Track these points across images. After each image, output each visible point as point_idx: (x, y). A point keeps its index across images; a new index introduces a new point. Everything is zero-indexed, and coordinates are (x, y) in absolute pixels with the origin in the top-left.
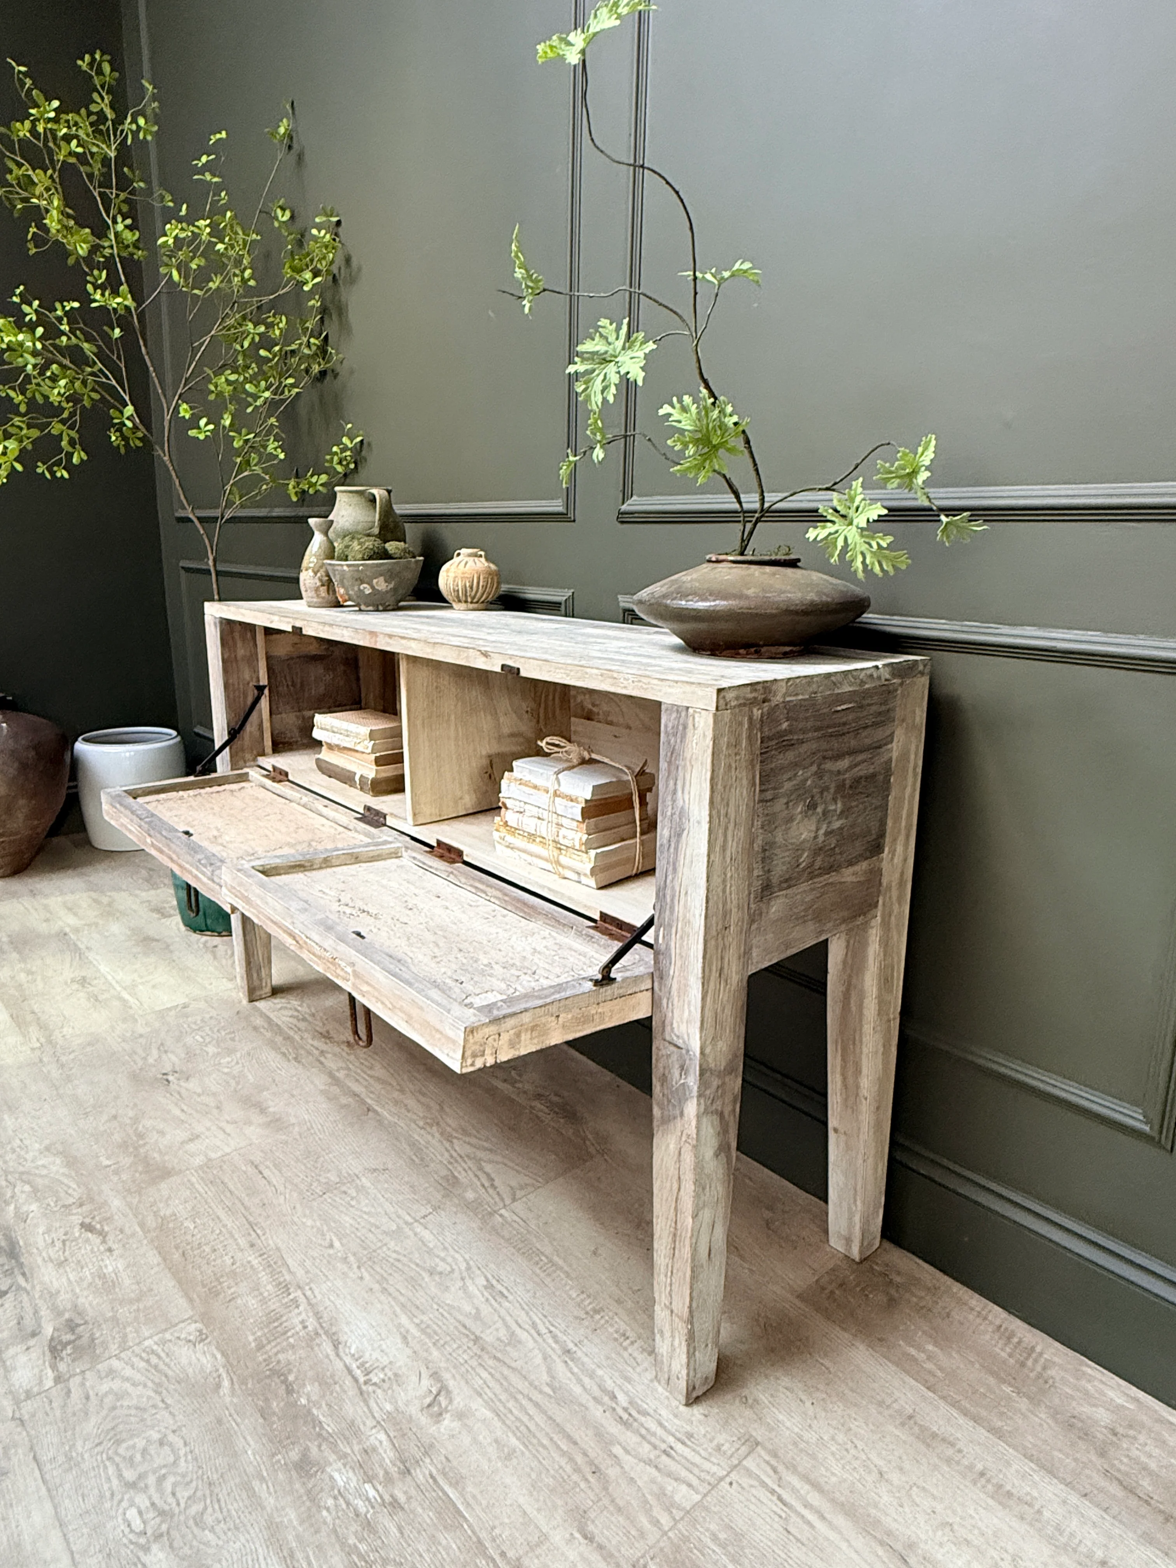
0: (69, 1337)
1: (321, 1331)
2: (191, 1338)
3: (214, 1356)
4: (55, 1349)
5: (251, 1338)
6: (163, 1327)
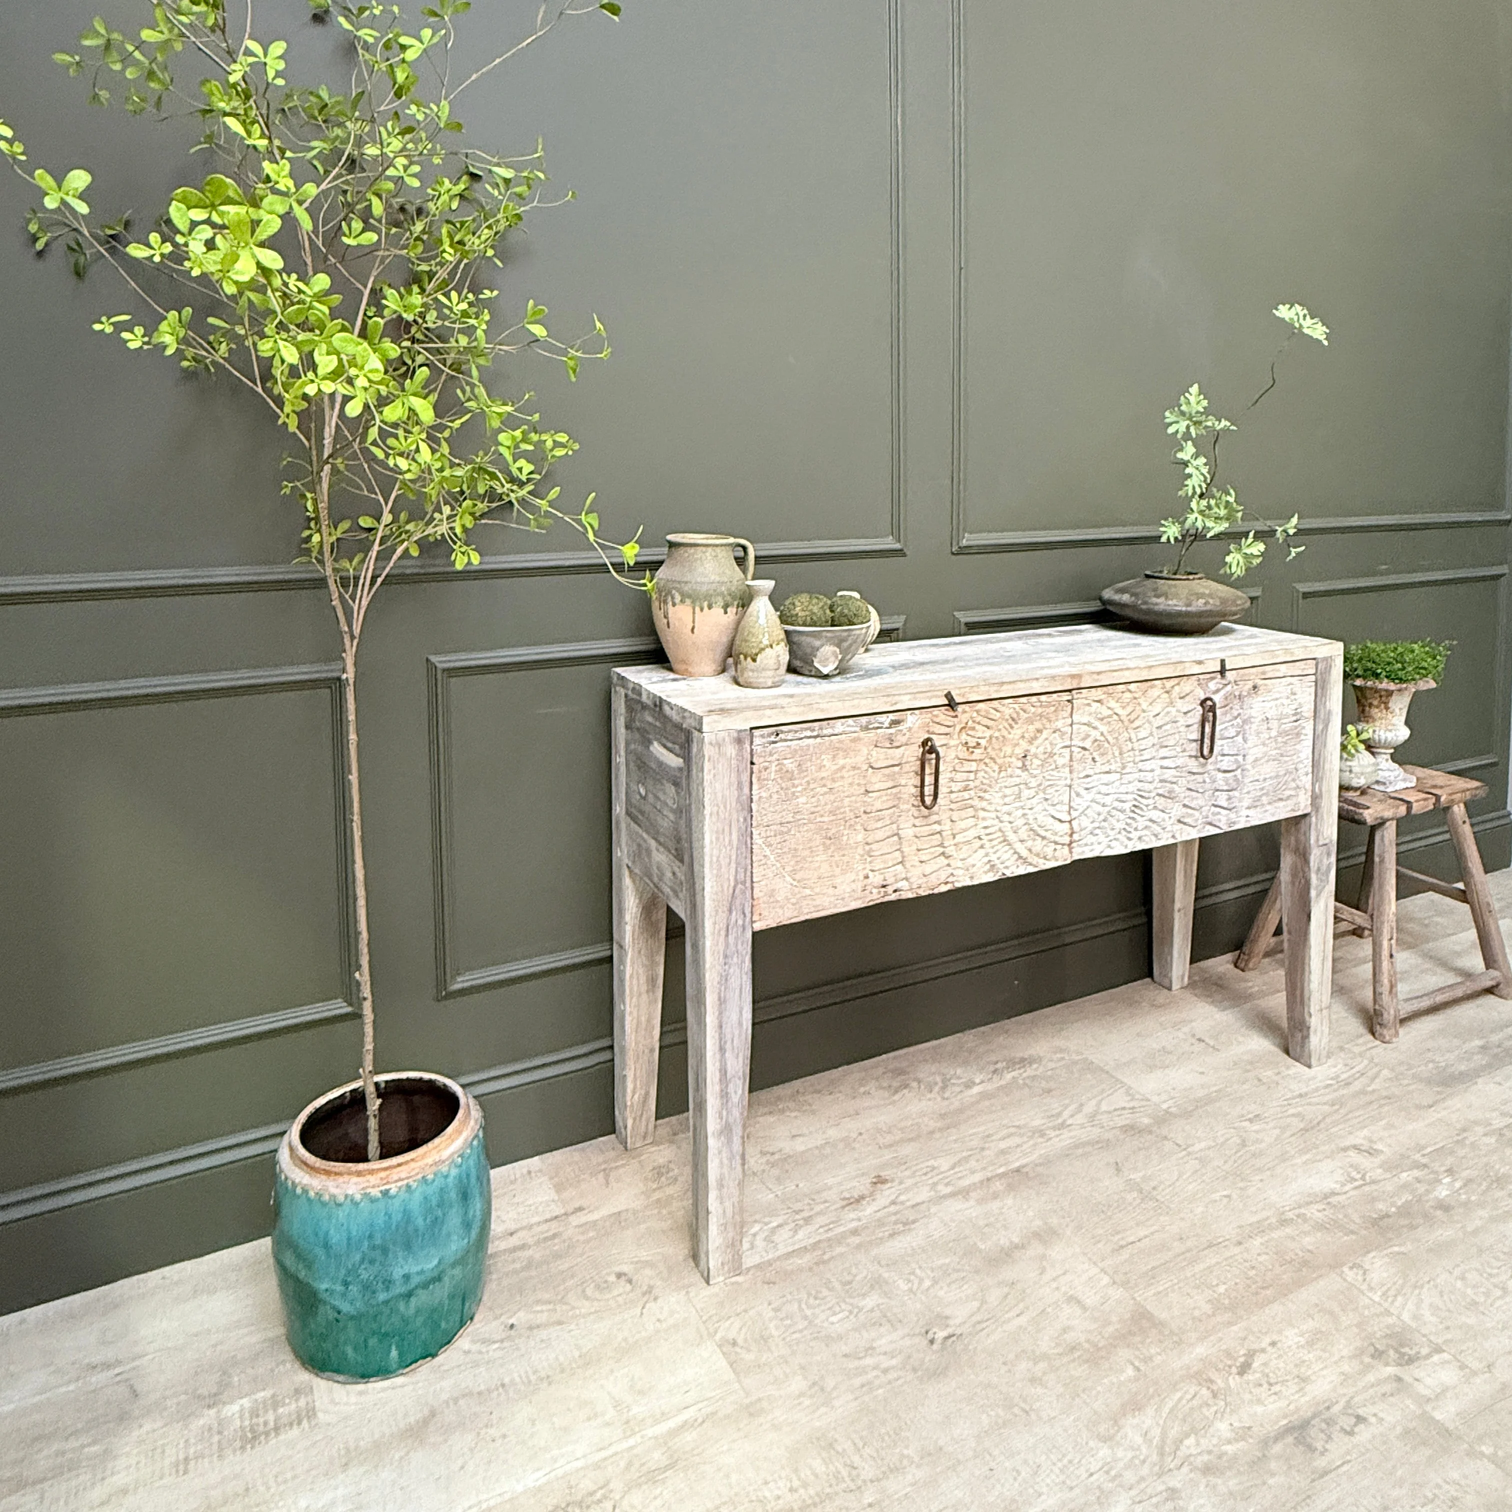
2: (1360, 1273)
3: (1375, 1257)
4: (1408, 1360)
5: (1347, 1238)
6: (1355, 1291)
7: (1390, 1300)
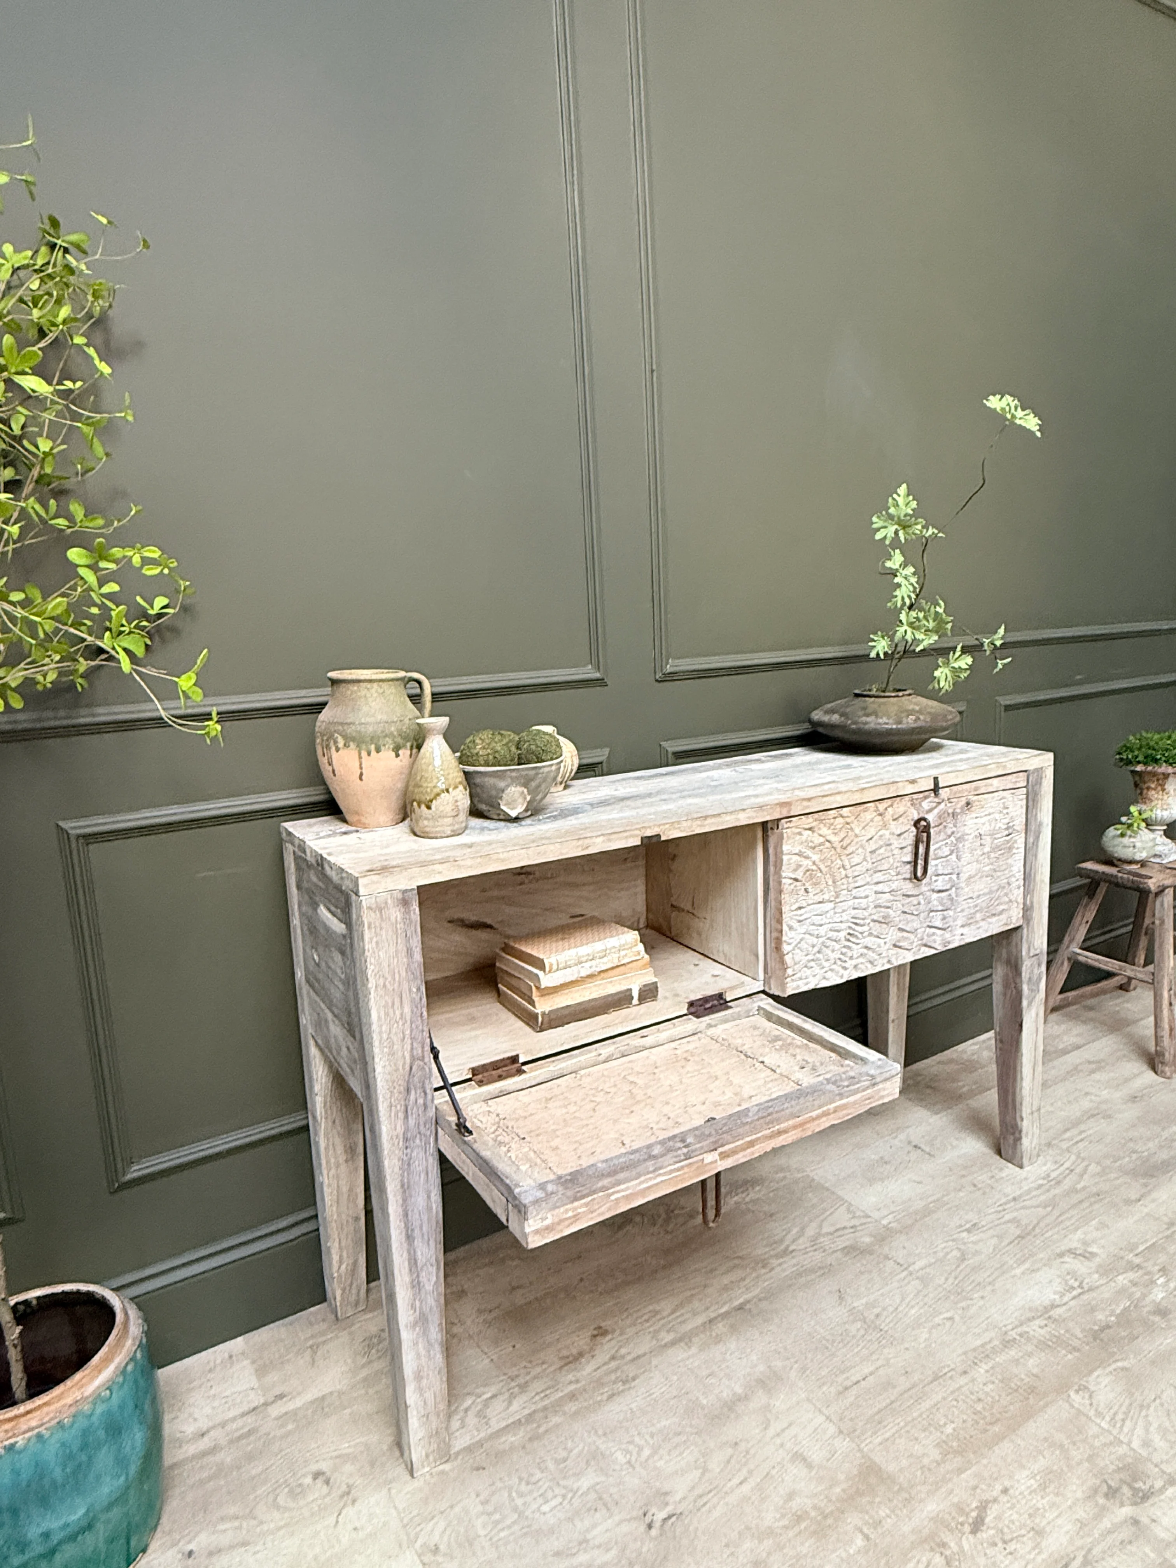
2: (1087, 1396)
3: (1100, 1375)
7: (1118, 1425)
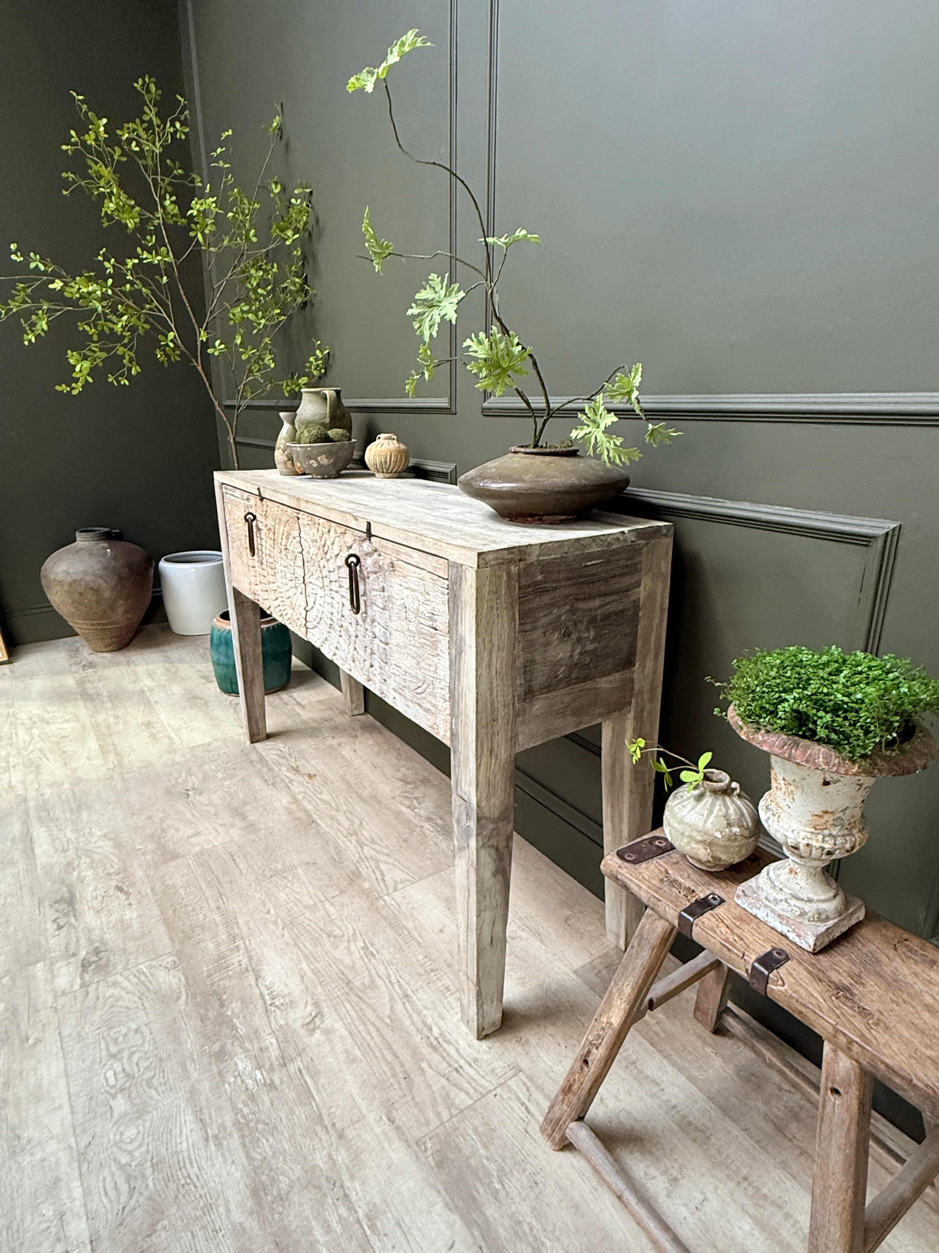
0: (95, 959)
1: (250, 968)
2: (168, 966)
3: (180, 979)
4: (85, 965)
5: (205, 969)
6: (153, 957)
7: (137, 974)
